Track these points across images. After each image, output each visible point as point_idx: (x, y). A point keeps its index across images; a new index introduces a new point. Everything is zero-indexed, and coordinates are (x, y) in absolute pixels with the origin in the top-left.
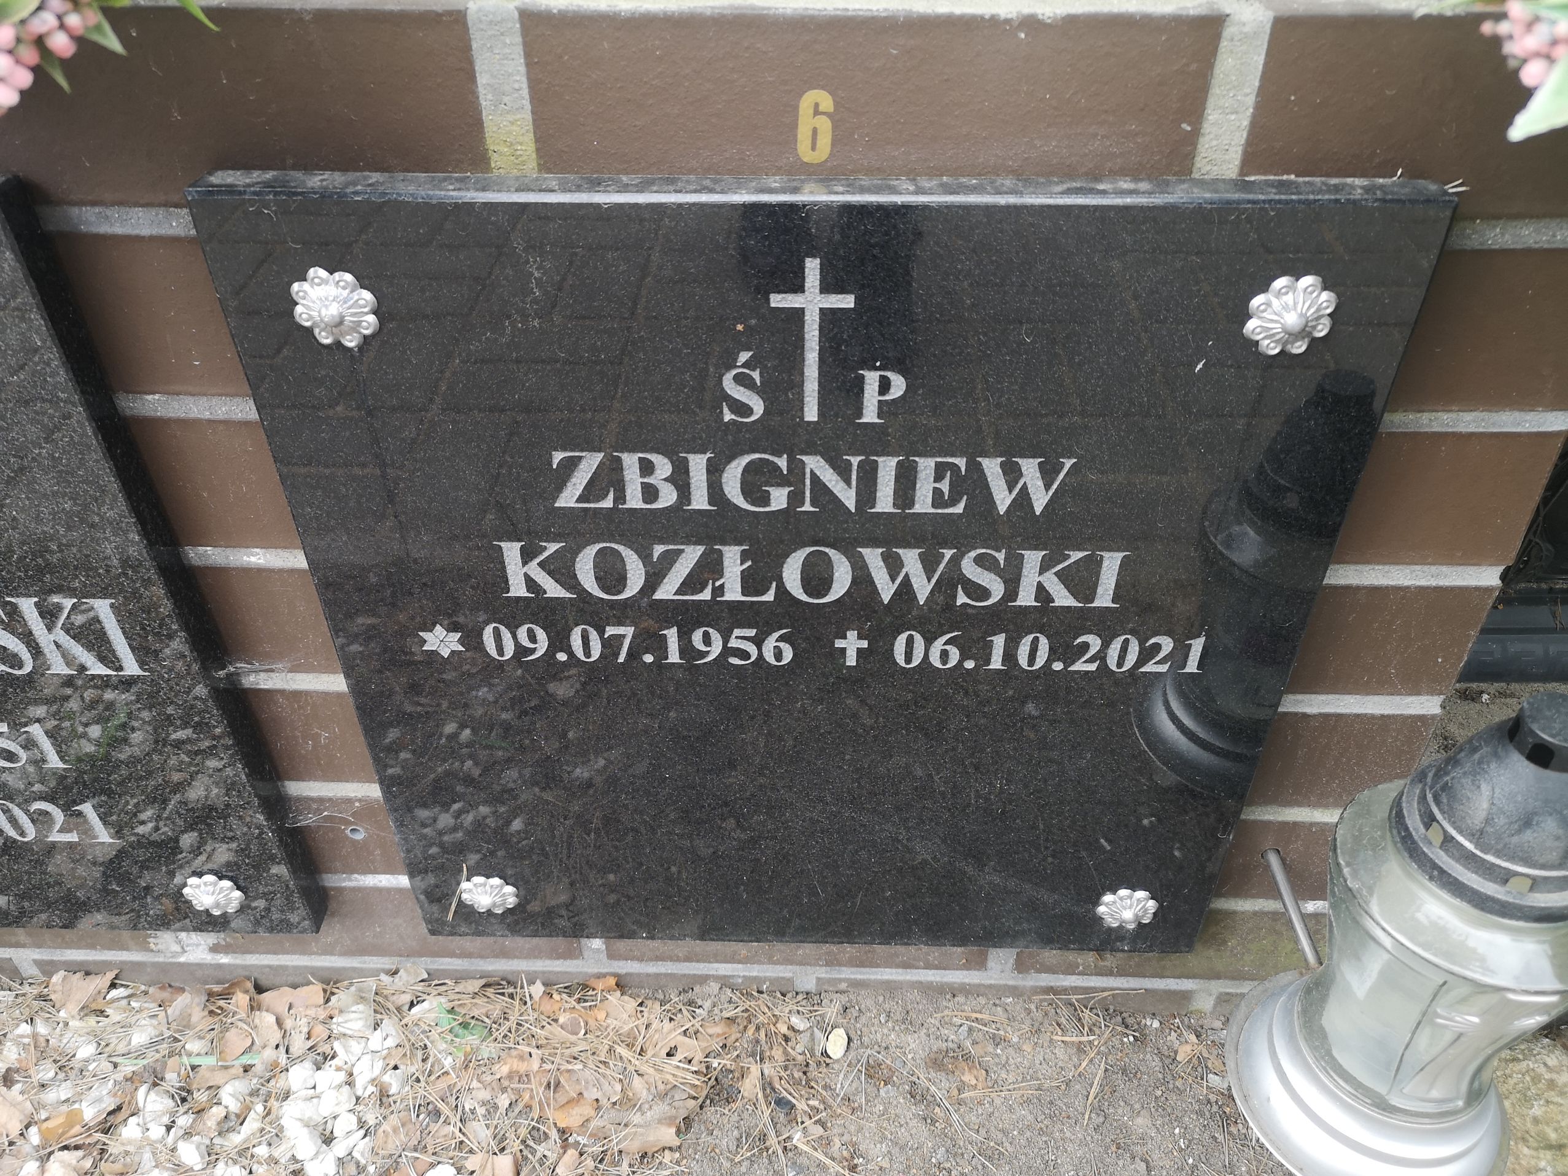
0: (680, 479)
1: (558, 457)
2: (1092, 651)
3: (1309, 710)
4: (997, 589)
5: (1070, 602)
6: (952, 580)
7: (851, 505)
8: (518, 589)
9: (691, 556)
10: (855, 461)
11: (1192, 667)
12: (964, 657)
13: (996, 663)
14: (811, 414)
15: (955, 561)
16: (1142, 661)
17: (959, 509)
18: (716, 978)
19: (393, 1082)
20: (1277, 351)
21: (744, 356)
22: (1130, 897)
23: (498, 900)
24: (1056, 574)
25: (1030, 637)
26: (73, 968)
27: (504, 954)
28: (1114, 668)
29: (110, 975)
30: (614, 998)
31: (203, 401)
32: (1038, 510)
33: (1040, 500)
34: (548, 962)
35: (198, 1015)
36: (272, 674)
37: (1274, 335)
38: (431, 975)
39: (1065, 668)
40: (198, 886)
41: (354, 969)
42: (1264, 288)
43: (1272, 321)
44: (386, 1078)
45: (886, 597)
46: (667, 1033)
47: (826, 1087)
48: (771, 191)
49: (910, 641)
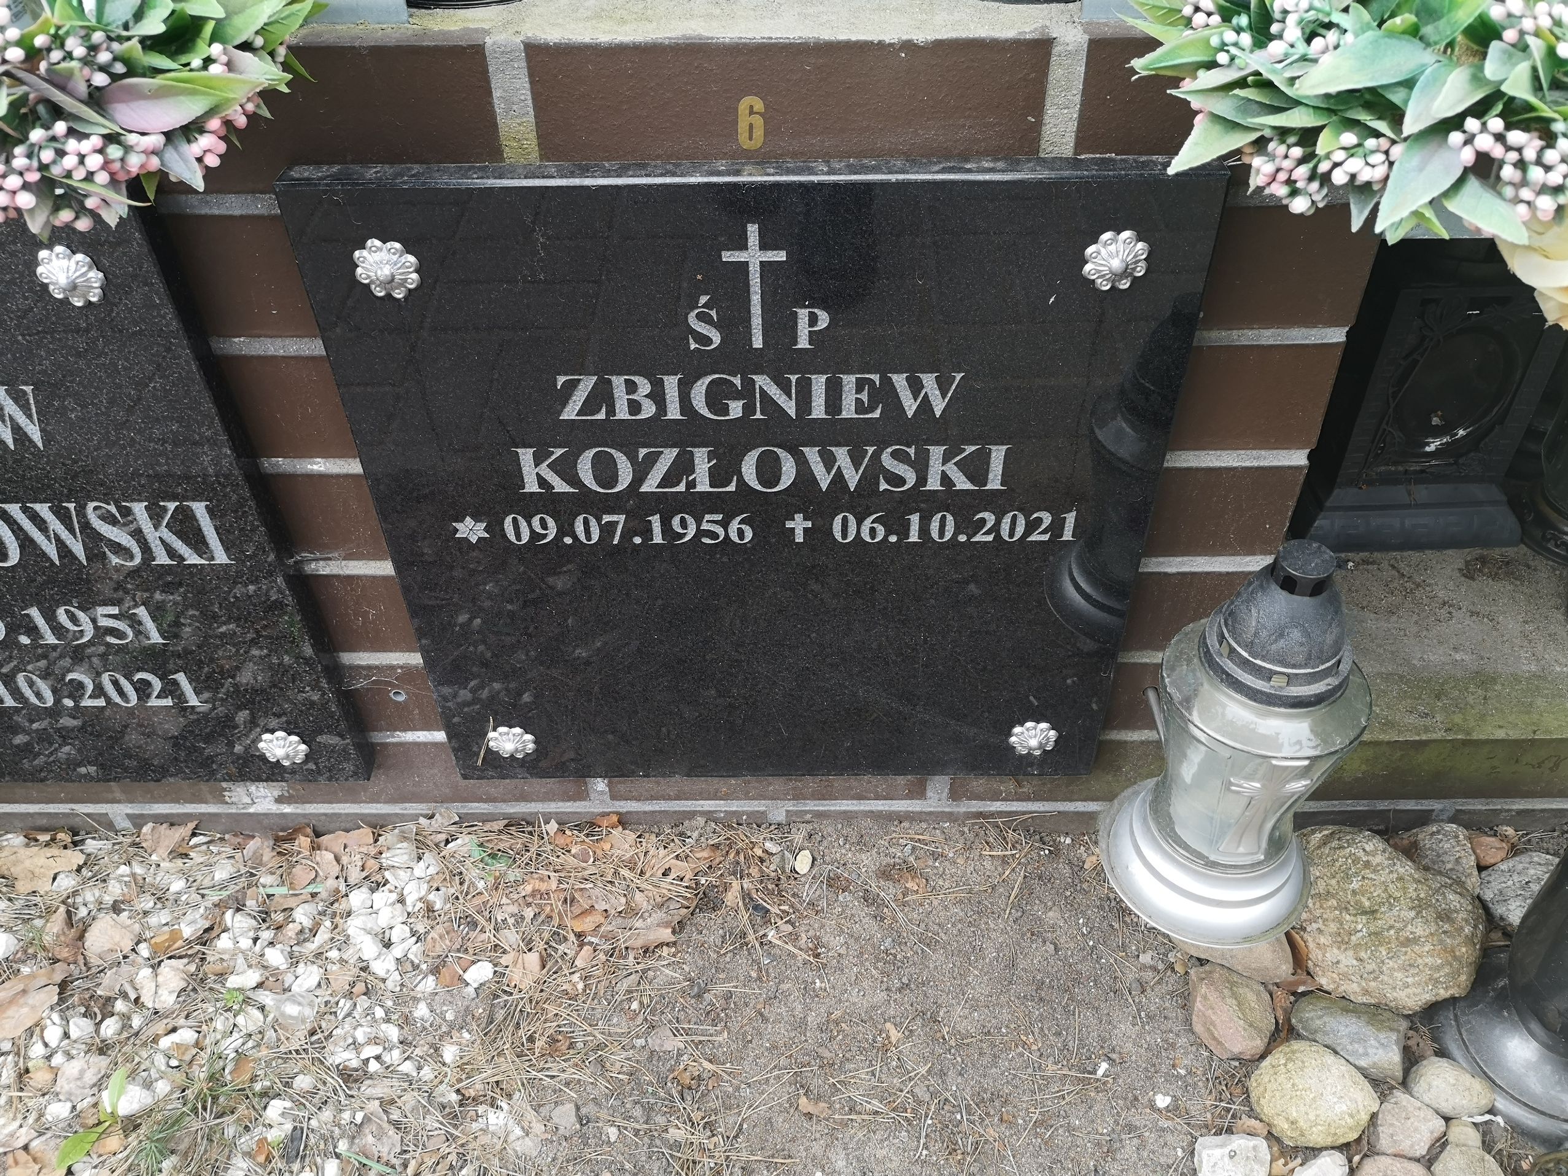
0: (658, 396)
1: (561, 380)
2: (989, 525)
3: (1169, 570)
4: (911, 478)
5: (968, 486)
6: (876, 469)
7: (792, 412)
8: (532, 486)
9: (669, 456)
10: (794, 378)
11: (1068, 535)
12: (888, 533)
13: (914, 537)
14: (758, 343)
15: (876, 456)
16: (1028, 531)
17: (877, 414)
18: (703, 813)
19: (437, 900)
20: (1108, 287)
21: (704, 299)
22: (1035, 728)
23: (520, 746)
24: (955, 464)
25: (939, 515)
26: (159, 819)
27: (524, 798)
28: (1007, 539)
29: (191, 826)
30: (617, 832)
31: (279, 342)
32: (938, 414)
33: (939, 406)
34: (561, 804)
35: (268, 855)
36: (330, 562)
37: (1104, 275)
38: (462, 818)
39: (968, 539)
40: (271, 741)
41: (397, 814)
42: (1095, 241)
43: (1102, 265)
44: (432, 897)
45: (824, 486)
46: (662, 858)
47: (794, 895)
48: (719, 173)
49: (845, 520)
